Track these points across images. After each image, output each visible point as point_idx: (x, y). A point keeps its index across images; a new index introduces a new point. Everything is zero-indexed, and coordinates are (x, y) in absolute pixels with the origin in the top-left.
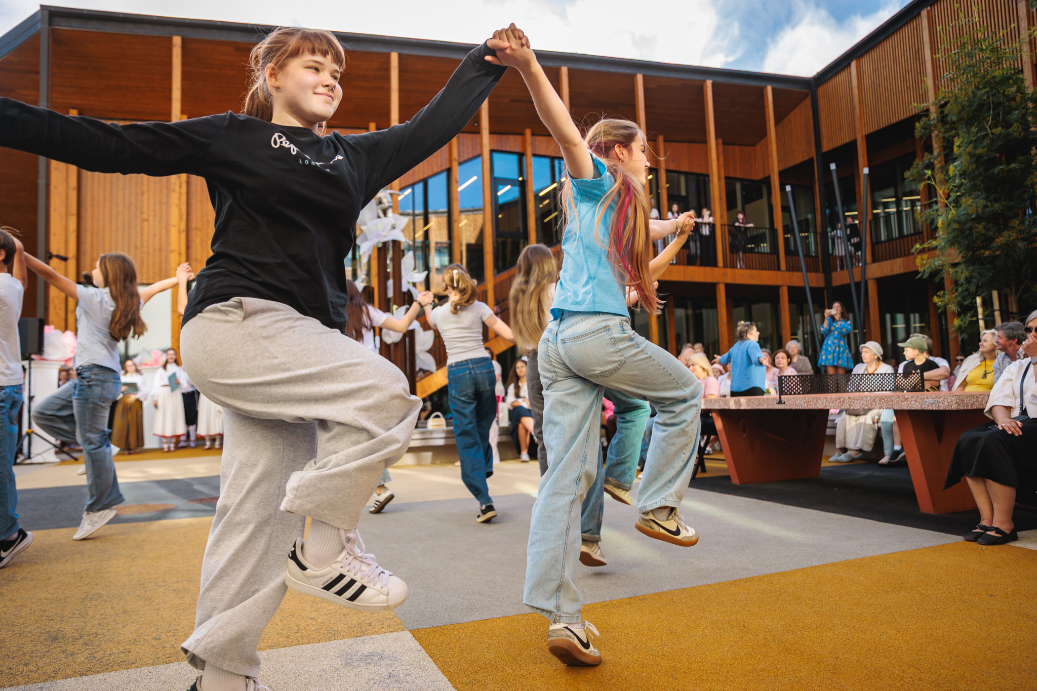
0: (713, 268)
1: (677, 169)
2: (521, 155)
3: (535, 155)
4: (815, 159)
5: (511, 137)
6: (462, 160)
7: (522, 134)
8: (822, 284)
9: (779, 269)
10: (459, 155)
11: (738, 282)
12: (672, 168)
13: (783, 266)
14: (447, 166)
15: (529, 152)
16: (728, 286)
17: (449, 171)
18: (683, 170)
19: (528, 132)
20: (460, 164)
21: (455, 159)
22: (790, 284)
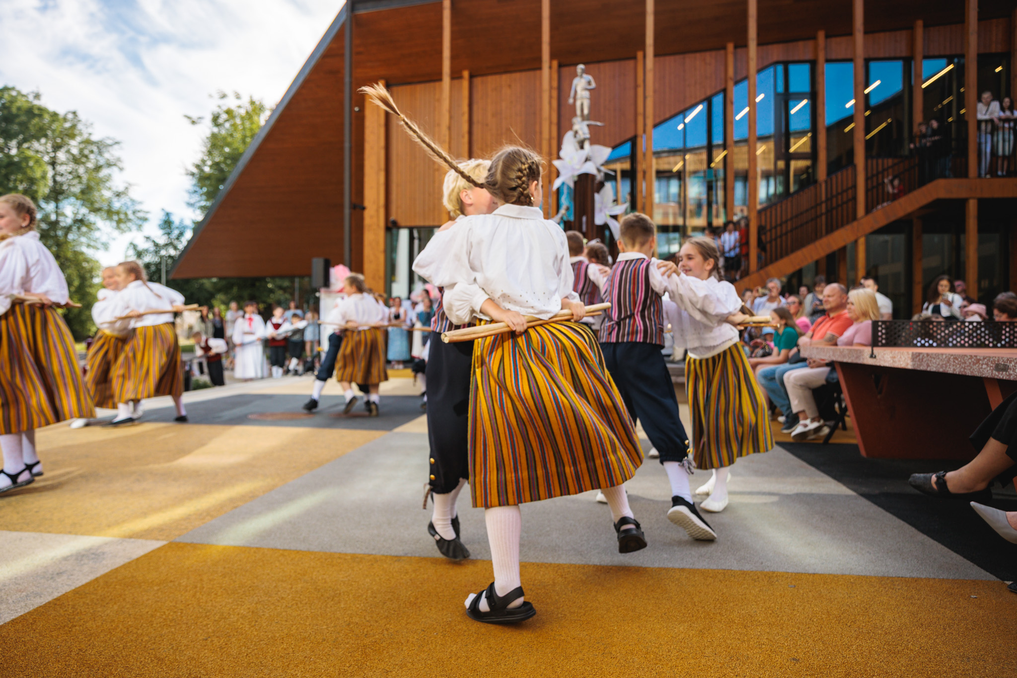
2: (813, 64)
3: (828, 61)
5: (801, 44)
6: (739, 78)
7: (814, 38)
10: (736, 72)
14: (723, 87)
15: (821, 58)
17: (724, 91)
19: (821, 35)
20: (737, 83)
21: (731, 79)
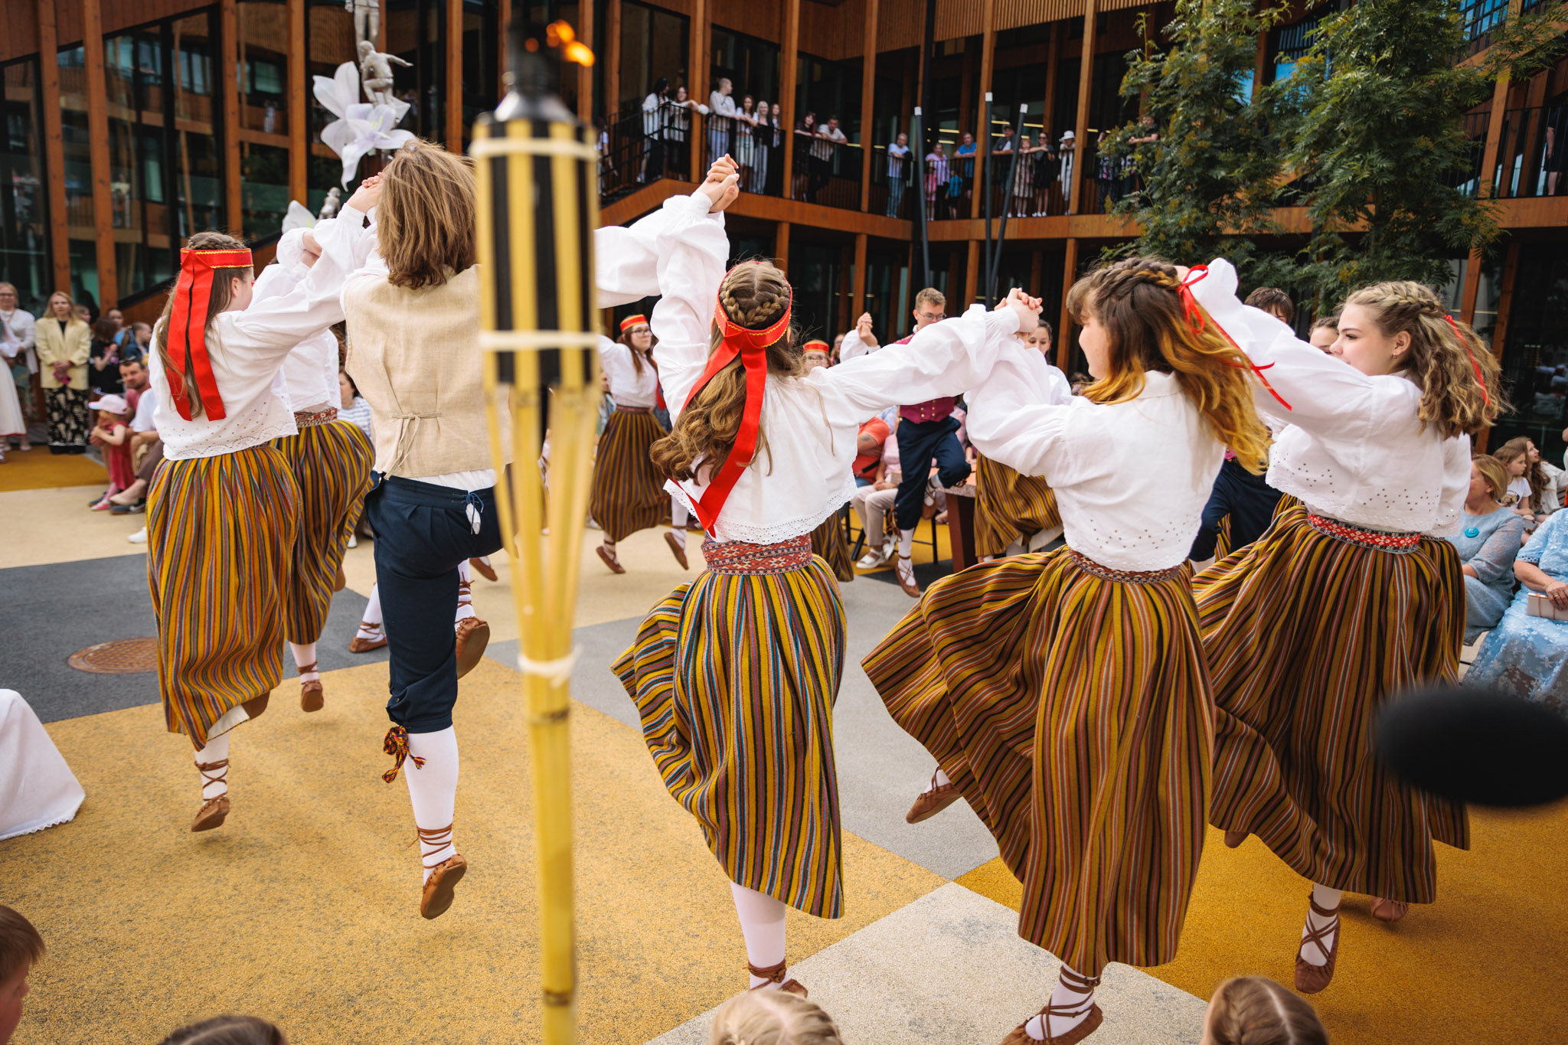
0: (777, 199)
1: (727, 26)
4: (922, 49)
8: (908, 237)
9: (858, 209)
11: (806, 223)
12: (718, 23)
13: (865, 206)
16: (794, 228)
18: (735, 28)
22: (870, 233)
